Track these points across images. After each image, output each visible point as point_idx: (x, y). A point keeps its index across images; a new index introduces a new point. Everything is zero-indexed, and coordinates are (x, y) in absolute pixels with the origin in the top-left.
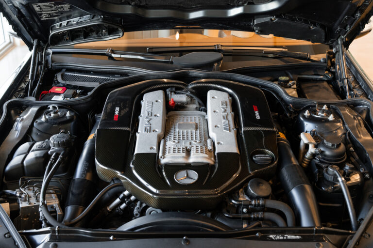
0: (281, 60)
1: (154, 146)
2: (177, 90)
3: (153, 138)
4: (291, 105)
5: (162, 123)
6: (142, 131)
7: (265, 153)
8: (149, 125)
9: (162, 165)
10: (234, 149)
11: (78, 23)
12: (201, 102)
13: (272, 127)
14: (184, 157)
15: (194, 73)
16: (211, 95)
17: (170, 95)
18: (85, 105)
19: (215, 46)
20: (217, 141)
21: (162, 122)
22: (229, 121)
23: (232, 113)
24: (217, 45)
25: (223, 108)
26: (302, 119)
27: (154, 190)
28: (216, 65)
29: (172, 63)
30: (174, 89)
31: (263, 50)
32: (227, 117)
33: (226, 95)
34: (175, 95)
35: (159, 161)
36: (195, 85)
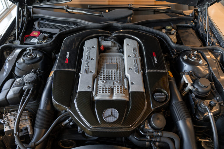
1: (90, 85)
2: (106, 38)
3: (90, 77)
4: (175, 50)
5: (96, 65)
6: (83, 72)
7: (162, 92)
8: (88, 67)
9: (95, 101)
10: (142, 89)
12: (120, 45)
13: (165, 69)
14: (109, 96)
15: (116, 24)
16: (126, 42)
17: (101, 41)
20: (131, 81)
21: (96, 64)
22: (138, 64)
23: (140, 57)
25: (134, 54)
28: (129, 18)
29: (103, 16)
30: (104, 38)
32: (136, 61)
33: (136, 43)
34: (105, 42)
35: (93, 98)
36: (118, 34)
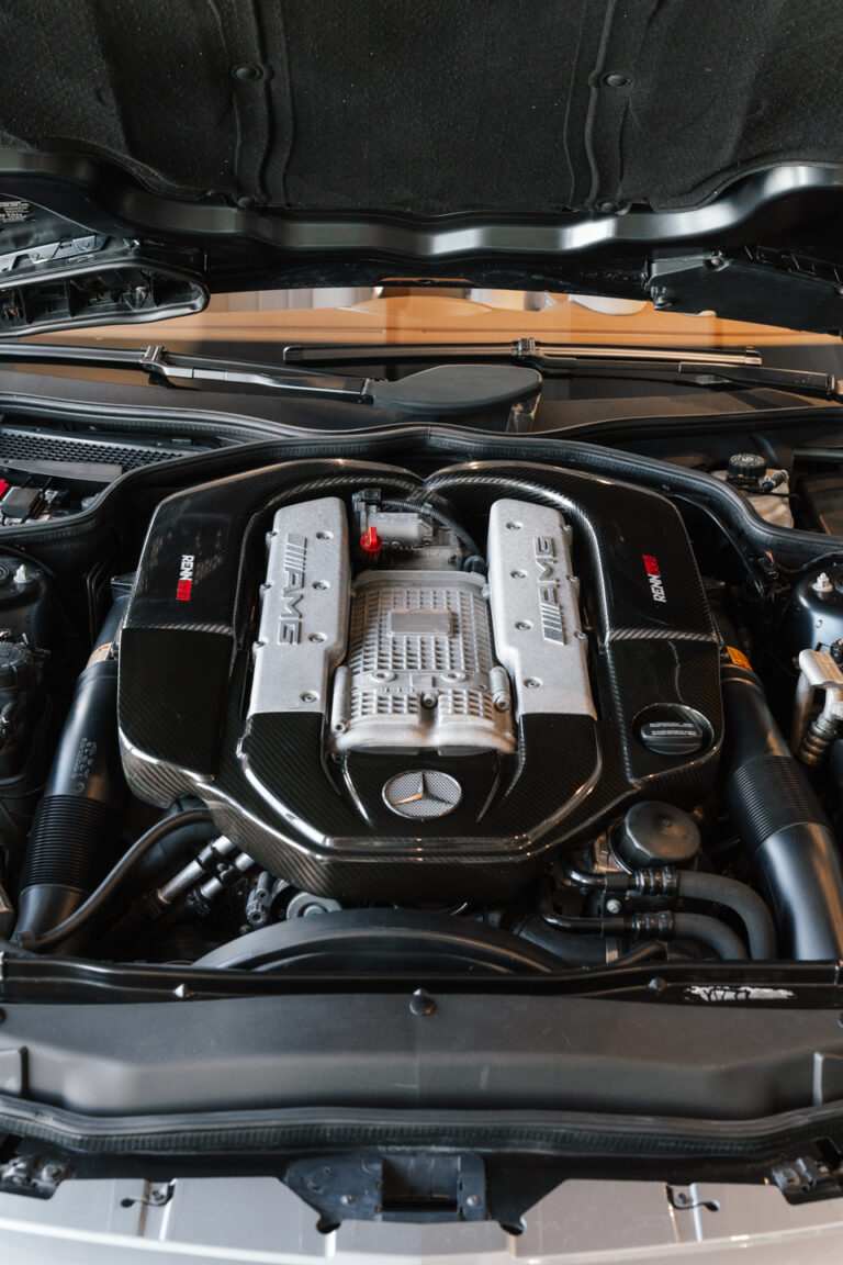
0: (740, 398)
1: (315, 689)
2: (389, 498)
3: (311, 661)
4: (770, 555)
5: (340, 612)
6: (272, 639)
7: (681, 718)
8: (297, 618)
9: (339, 754)
10: (578, 703)
11: (52, 264)
12: (467, 539)
13: (707, 630)
14: (413, 728)
15: (445, 437)
16: (501, 515)
17: (363, 514)
18: (75, 545)
19: (516, 343)
20: (523, 673)
21: (340, 606)
22: (561, 607)
23: (575, 580)
24: (524, 341)
25: (545, 564)
26: (804, 602)
27: (317, 837)
28: (517, 409)
29: (369, 400)
30: (376, 495)
31: (678, 361)
32: (555, 592)
33: (553, 517)
34: (382, 515)
35: (330, 739)
36: (450, 482)
